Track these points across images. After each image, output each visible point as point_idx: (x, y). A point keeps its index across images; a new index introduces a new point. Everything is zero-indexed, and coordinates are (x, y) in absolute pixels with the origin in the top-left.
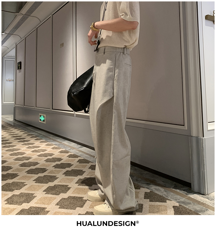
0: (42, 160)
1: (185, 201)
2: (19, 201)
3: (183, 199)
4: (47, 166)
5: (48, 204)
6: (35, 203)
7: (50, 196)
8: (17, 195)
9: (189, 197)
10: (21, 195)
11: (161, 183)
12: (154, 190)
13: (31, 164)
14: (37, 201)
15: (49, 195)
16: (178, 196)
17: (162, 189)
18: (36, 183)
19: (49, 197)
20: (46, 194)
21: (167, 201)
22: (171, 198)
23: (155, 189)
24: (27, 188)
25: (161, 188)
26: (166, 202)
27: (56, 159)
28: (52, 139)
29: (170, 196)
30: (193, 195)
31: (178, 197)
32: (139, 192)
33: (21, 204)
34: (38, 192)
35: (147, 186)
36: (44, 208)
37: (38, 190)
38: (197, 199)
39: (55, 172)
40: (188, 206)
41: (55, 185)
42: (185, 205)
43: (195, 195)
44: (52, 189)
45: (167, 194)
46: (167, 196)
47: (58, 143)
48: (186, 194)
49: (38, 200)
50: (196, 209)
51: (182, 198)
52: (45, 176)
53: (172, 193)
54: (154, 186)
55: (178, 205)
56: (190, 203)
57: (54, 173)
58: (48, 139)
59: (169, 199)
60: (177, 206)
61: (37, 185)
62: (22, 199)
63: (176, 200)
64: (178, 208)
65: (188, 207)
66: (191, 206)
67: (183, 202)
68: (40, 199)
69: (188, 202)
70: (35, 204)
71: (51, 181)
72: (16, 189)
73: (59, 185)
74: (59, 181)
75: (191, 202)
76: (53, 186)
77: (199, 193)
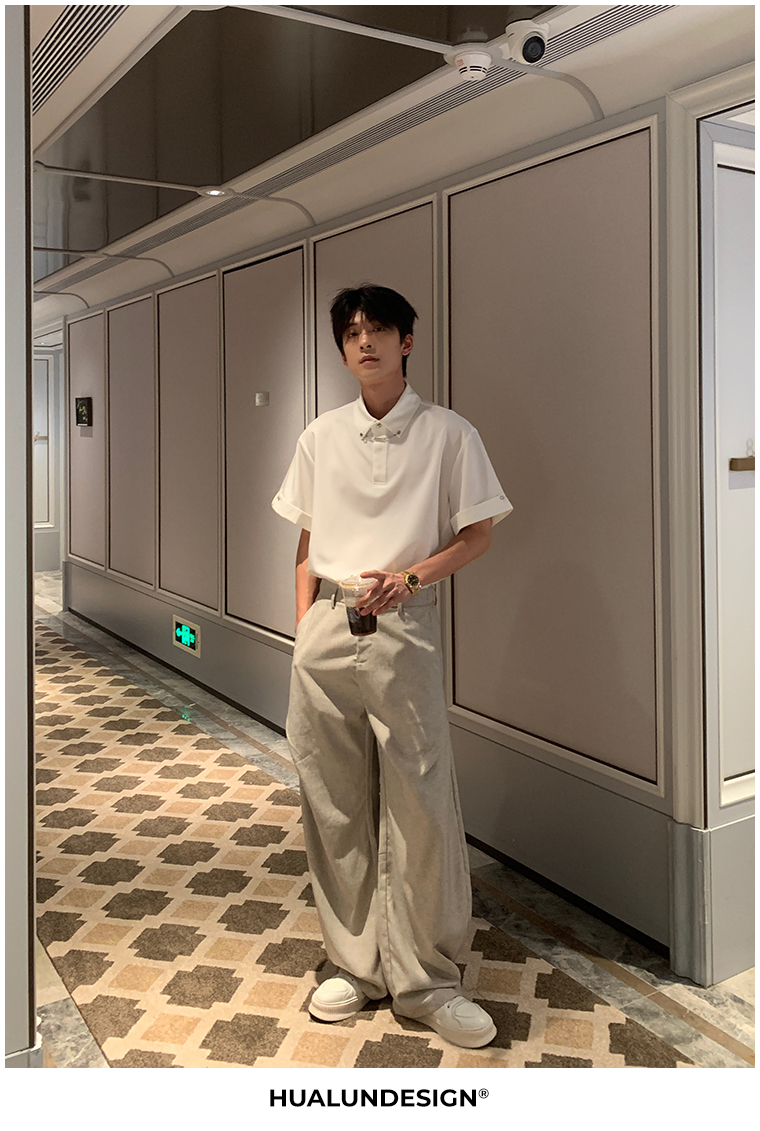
0: (222, 834)
1: (646, 1006)
2: (199, 994)
3: (640, 1001)
4: (243, 863)
5: (279, 1007)
6: (245, 1002)
7: (278, 978)
8: (190, 975)
9: (661, 994)
10: (199, 974)
11: (588, 939)
12: (564, 964)
13: (194, 852)
14: (247, 995)
15: (276, 975)
16: (630, 989)
17: (587, 963)
18: (228, 929)
19: (276, 985)
20: (265, 971)
21: (596, 1006)
22: (609, 995)
23: (569, 961)
24: (208, 949)
25: (586, 960)
26: (592, 1010)
27: (266, 833)
28: (233, 730)
29: (607, 987)
30: (670, 988)
31: (630, 991)
32: (521, 973)
33: (208, 1005)
34: (243, 965)
35: (545, 952)
36: (272, 1020)
37: (241, 959)
38: (678, 999)
39: (275, 889)
40: (651, 1022)
41: (285, 941)
42: (644, 1020)
43: (677, 985)
44: (280, 955)
45: (598, 980)
46: (597, 989)
47: (256, 751)
48: (653, 983)
49: (250, 995)
50: (670, 1034)
51: (639, 997)
52: (247, 903)
53: (614, 980)
54: (568, 951)
55: (624, 1022)
56: (656, 1015)
57: (272, 893)
58: (218, 726)
59: (603, 997)
60: (619, 1024)
61: (233, 937)
62: (208, 989)
63: (621, 1002)
64: (622, 1030)
65: (651, 1027)
66: (660, 1023)
67: (640, 1011)
68: (255, 991)
69: (652, 1009)
70: (246, 1006)
71: (272, 925)
72: (181, 954)
73: (298, 940)
74: (292, 924)
75: (661, 1010)
76: (280, 943)
77: (689, 980)
